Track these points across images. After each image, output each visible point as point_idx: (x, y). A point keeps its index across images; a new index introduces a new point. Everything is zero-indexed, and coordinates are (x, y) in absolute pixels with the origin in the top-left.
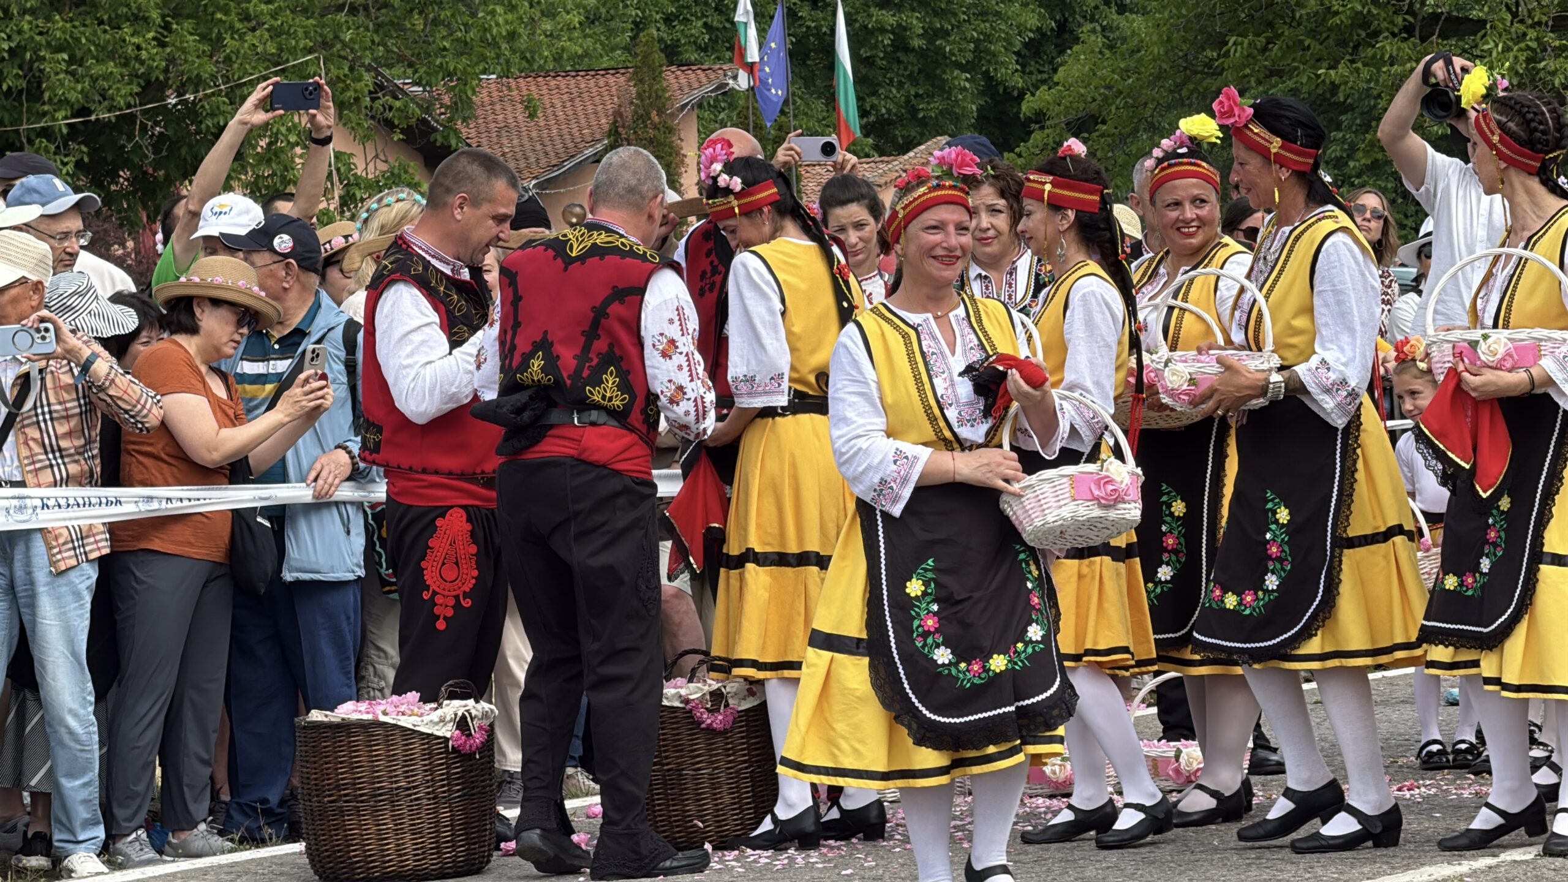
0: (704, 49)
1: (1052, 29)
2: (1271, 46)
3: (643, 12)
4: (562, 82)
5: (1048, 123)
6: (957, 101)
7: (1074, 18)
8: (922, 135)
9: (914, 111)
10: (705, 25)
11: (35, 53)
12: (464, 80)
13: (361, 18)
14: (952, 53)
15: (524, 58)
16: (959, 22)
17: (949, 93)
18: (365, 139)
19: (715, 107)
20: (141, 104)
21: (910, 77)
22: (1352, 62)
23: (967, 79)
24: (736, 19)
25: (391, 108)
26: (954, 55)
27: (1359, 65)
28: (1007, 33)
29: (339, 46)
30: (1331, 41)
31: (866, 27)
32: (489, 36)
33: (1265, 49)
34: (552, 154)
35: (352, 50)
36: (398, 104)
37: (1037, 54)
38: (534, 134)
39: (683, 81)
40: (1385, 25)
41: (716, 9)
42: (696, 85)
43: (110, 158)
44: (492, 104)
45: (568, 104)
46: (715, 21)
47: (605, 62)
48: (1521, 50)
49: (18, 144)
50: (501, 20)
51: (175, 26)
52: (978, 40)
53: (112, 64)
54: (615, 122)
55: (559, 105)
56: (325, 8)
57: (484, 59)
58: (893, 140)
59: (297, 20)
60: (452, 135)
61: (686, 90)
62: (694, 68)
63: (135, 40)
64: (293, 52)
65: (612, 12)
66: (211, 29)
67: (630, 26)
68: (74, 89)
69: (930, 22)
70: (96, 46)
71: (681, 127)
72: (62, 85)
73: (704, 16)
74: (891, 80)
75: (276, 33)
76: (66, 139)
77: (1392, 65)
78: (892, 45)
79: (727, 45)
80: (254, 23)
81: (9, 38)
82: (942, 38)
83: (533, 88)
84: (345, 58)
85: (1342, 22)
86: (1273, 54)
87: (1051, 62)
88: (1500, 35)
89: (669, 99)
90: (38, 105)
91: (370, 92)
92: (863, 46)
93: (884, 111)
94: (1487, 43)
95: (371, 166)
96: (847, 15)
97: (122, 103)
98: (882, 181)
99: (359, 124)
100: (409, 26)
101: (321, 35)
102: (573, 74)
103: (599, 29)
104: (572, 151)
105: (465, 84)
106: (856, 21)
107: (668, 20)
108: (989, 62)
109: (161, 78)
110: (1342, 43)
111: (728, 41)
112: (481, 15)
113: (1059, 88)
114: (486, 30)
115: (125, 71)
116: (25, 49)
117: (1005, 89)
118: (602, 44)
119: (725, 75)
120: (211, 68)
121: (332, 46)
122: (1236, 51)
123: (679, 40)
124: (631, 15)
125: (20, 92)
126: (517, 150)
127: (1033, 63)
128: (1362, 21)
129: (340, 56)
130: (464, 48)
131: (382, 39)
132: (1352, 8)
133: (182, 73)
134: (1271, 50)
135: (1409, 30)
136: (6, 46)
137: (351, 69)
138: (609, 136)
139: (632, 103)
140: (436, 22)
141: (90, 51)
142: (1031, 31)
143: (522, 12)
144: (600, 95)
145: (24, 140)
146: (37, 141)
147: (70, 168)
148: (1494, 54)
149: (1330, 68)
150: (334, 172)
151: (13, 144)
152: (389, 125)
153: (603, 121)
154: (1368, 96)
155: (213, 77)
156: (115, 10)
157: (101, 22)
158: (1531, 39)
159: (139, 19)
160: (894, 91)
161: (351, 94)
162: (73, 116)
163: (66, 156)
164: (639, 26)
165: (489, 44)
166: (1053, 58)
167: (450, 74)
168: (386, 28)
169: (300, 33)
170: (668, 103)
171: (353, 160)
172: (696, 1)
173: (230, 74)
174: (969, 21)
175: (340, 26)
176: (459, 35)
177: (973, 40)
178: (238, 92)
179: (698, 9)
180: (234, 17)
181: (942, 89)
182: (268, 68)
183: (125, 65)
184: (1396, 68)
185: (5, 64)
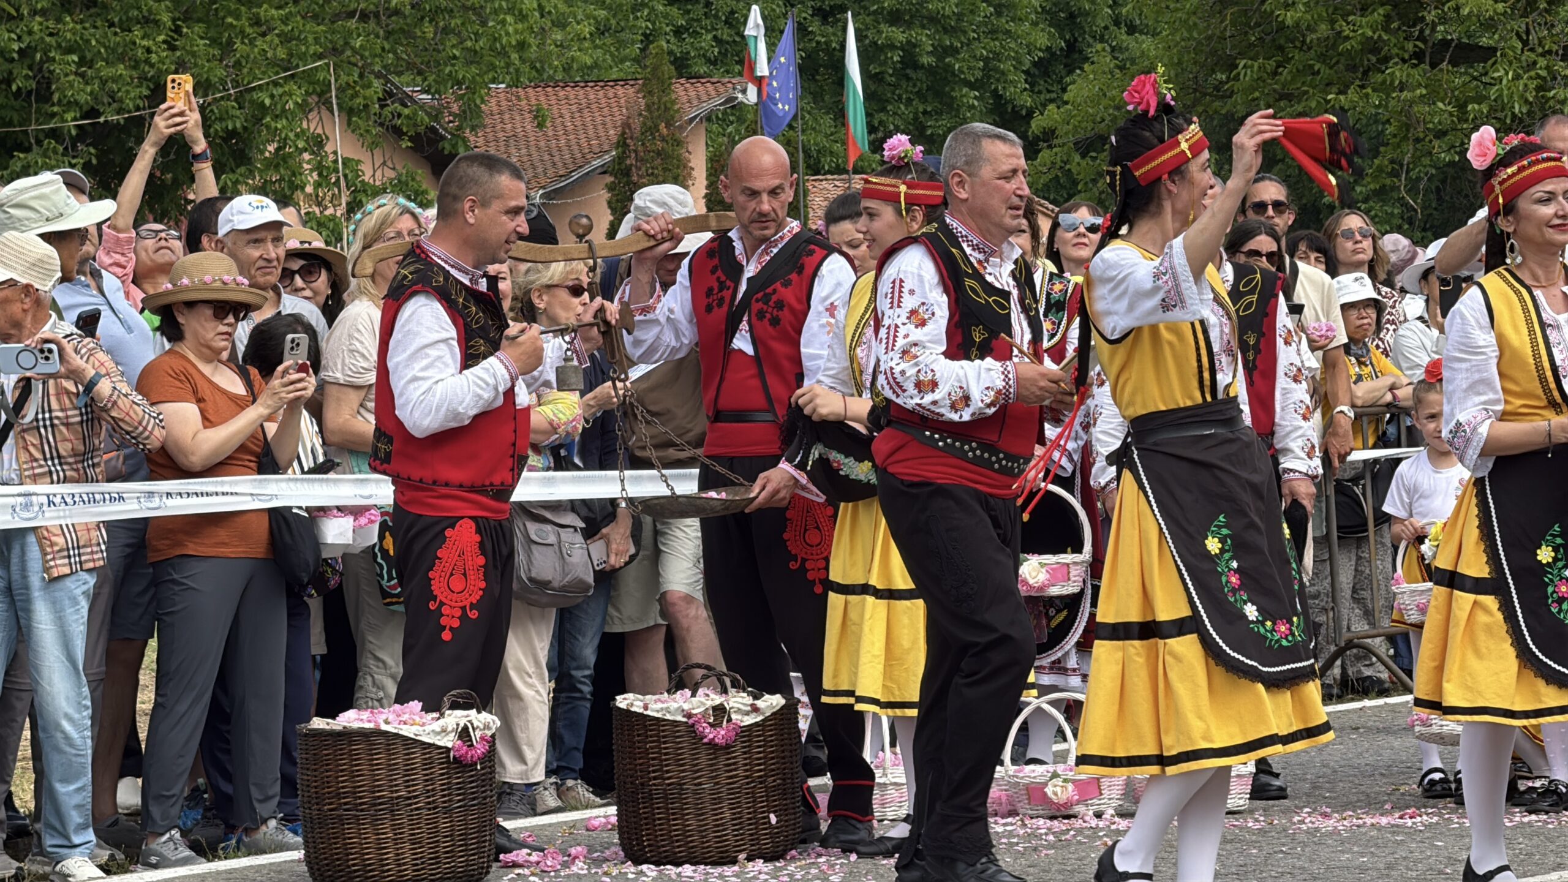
0: (713, 62)
1: (1062, 49)
2: (1281, 70)
3: (654, 24)
4: (571, 92)
5: (1056, 142)
7: (1084, 39)
9: (922, 128)
10: (715, 38)
11: (45, 54)
12: (473, 89)
13: (372, 24)
14: (961, 71)
15: (533, 67)
16: (969, 40)
17: (958, 110)
18: (372, 146)
19: (724, 120)
21: (919, 94)
22: (1362, 87)
23: (976, 98)
24: (746, 33)
25: (399, 115)
26: (963, 73)
27: (1369, 90)
28: (1017, 52)
29: (349, 53)
30: (1341, 66)
31: (875, 43)
32: (498, 45)
33: (1275, 73)
34: (560, 164)
35: (362, 57)
36: (406, 111)
37: (1046, 74)
38: (542, 144)
39: (692, 94)
40: (1395, 51)
41: (726, 22)
42: (704, 98)
43: (117, 161)
44: (501, 113)
45: (577, 115)
46: (725, 34)
47: (615, 74)
48: (1531, 78)
49: (27, 144)
50: (511, 29)
51: (185, 30)
52: (988, 58)
53: (122, 66)
54: (624, 133)
55: (567, 116)
56: (336, 15)
57: (493, 67)
59: (308, 27)
60: (460, 143)
61: (695, 102)
62: (703, 81)
63: (145, 43)
64: (303, 57)
65: (622, 24)
66: (221, 33)
67: (640, 38)
68: (83, 90)
69: (940, 40)
70: (106, 48)
71: (689, 139)
72: (72, 86)
73: (714, 29)
74: (900, 97)
75: (286, 38)
76: (74, 141)
77: (1401, 91)
78: (901, 62)
79: (737, 58)
80: (264, 28)
81: (19, 38)
82: (952, 56)
83: (542, 98)
84: (355, 65)
85: (1352, 47)
86: (1282, 78)
87: (1060, 82)
88: (1511, 63)
89: (678, 111)
90: (47, 106)
91: (379, 99)
92: (871, 62)
93: (892, 127)
94: (1498, 71)
95: (379, 173)
96: (857, 30)
97: (131, 106)
99: (367, 131)
100: (419, 34)
101: (331, 42)
102: (582, 84)
103: (609, 41)
104: (580, 162)
105: (474, 93)
106: (866, 37)
107: (678, 32)
108: (998, 80)
110: (1352, 68)
111: (737, 55)
112: (491, 24)
113: (1069, 107)
114: (495, 39)
115: (135, 74)
116: (35, 50)
117: (1014, 107)
118: (612, 55)
119: (734, 89)
120: (221, 72)
121: (343, 52)
122: (1246, 74)
123: (688, 53)
124: (641, 27)
125: (30, 93)
126: (525, 159)
127: (1042, 82)
128: (1372, 47)
129: (350, 63)
130: (473, 57)
131: (392, 47)
132: (1363, 34)
134: (1281, 74)
135: (1419, 56)
136: (16, 47)
137: (361, 76)
138: (617, 148)
139: (640, 115)
140: (446, 31)
141: (99, 52)
142: (1040, 50)
143: (532, 22)
144: (609, 106)
145: (33, 141)
146: (46, 142)
148: (1504, 82)
149: (1340, 92)
150: (342, 179)
151: (22, 143)
152: (398, 132)
153: (612, 132)
154: (1376, 122)
155: (223, 82)
156: (126, 13)
157: (112, 25)
158: (1541, 68)
159: (149, 22)
160: (902, 107)
162: (82, 118)
163: (74, 157)
164: (648, 38)
165: (499, 53)
166: (1062, 77)
167: (459, 83)
168: (396, 36)
169: (310, 39)
170: (677, 116)
171: (361, 167)
172: (705, 14)
173: (239, 78)
174: (978, 39)
175: (350, 33)
176: (469, 44)
177: (982, 58)
178: (247, 97)
179: (708, 22)
180: (244, 22)
181: (950, 106)
182: (277, 73)
183: (135, 68)
184: (1405, 95)
185: (14, 64)
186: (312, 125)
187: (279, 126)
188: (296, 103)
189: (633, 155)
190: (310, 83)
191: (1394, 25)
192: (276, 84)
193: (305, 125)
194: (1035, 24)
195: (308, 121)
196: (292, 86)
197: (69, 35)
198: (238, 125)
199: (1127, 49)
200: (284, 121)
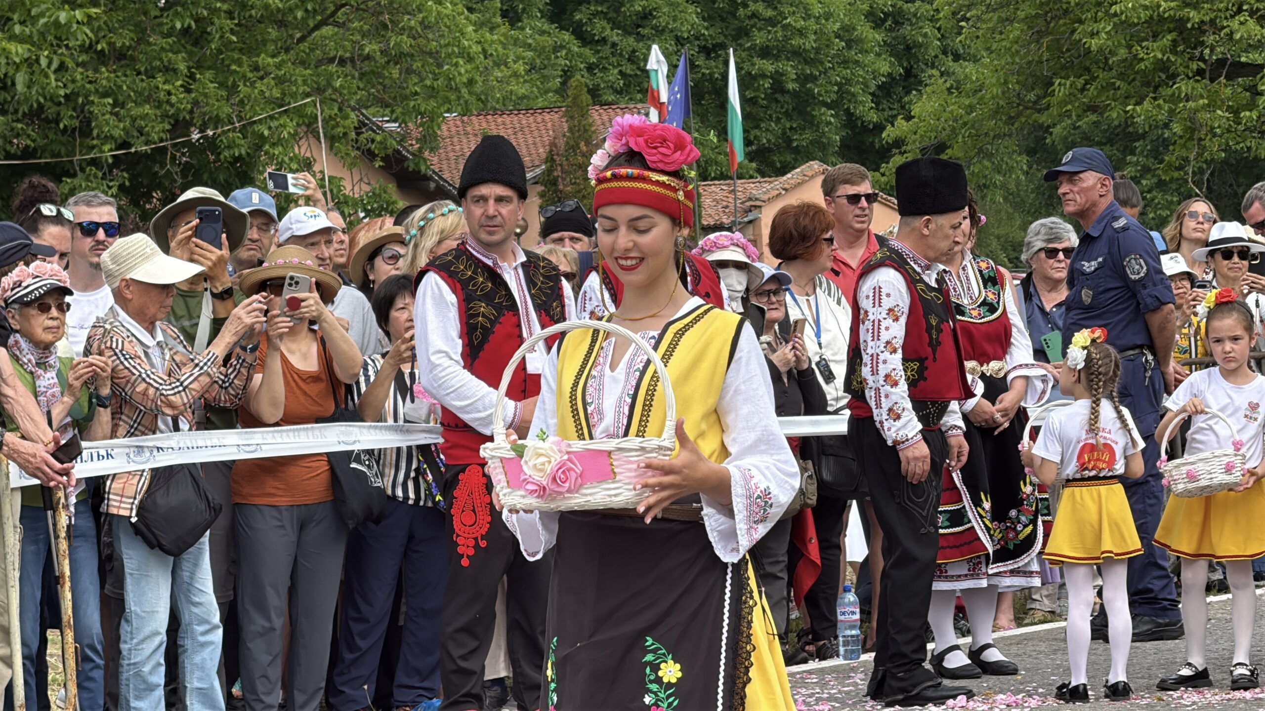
0: (619, 92)
1: (900, 75)
2: (1088, 86)
3: (571, 61)
4: (507, 119)
5: (909, 148)
6: (823, 133)
7: (918, 65)
8: (796, 160)
9: (789, 141)
10: (620, 72)
11: (86, 98)
12: (432, 119)
13: (349, 68)
14: (819, 94)
15: (479, 99)
16: (825, 69)
17: (818, 127)
18: (352, 166)
20: (172, 139)
21: (786, 113)
22: (1155, 99)
23: (832, 115)
24: (648, 67)
25: (373, 141)
26: (821, 95)
27: (1161, 102)
28: (864, 78)
29: (330, 91)
30: (1137, 83)
31: (750, 74)
32: (453, 83)
33: (1083, 90)
35: (341, 94)
36: (378, 138)
39: (605, 117)
40: (1181, 69)
41: (629, 60)
43: (145, 182)
44: (451, 137)
46: (629, 69)
47: (540, 103)
49: (72, 171)
50: (463, 71)
51: (198, 76)
52: (841, 83)
53: (148, 106)
54: (551, 151)
56: (320, 61)
57: (447, 100)
58: (772, 165)
59: (297, 71)
60: (422, 162)
62: (613, 107)
63: (166, 87)
64: (294, 96)
65: (546, 62)
66: (227, 78)
67: (560, 73)
68: (117, 127)
69: (802, 69)
70: (135, 92)
72: (108, 124)
73: (619, 65)
74: (771, 116)
75: (280, 81)
76: (111, 167)
77: (1187, 101)
78: (771, 88)
79: (638, 88)
80: (262, 73)
81: (65, 86)
82: (812, 82)
83: (484, 124)
84: (336, 101)
85: (1146, 67)
86: (1090, 93)
87: (899, 101)
89: (594, 132)
90: (88, 140)
91: (355, 128)
92: (748, 89)
93: (765, 141)
95: (356, 189)
96: (736, 63)
97: (156, 138)
98: (766, 197)
99: (347, 154)
100: (387, 75)
101: (316, 83)
102: (516, 112)
103: (535, 76)
105: (432, 121)
106: (742, 68)
107: (590, 68)
108: (850, 101)
109: (188, 117)
110: (1147, 84)
111: (639, 86)
112: (446, 66)
113: (916, 120)
114: (450, 79)
115: (158, 112)
116: (78, 95)
117: (863, 122)
118: (538, 88)
120: (227, 110)
121: (324, 91)
122: (1060, 91)
123: (599, 85)
124: (561, 65)
125: (74, 130)
127: (885, 102)
128: (1162, 66)
129: (332, 99)
130: (432, 93)
131: (365, 86)
132: (1155, 56)
133: (205, 114)
134: (1089, 89)
135: (1200, 72)
136: (62, 92)
137: (340, 109)
138: (546, 163)
139: (564, 136)
140: (409, 71)
141: (129, 96)
142: (883, 76)
143: (478, 62)
144: (538, 129)
145: (77, 169)
146: (88, 169)
147: (114, 190)
149: (1137, 104)
151: (68, 171)
152: (370, 155)
153: (541, 150)
154: (1157, 127)
155: (229, 116)
156: (150, 63)
157: (139, 73)
159: (169, 70)
160: (773, 125)
161: (340, 130)
162: (117, 149)
163: (111, 181)
164: (567, 74)
165: (452, 89)
166: (901, 97)
167: (422, 114)
168: (368, 77)
169: (300, 81)
170: (594, 137)
171: (343, 183)
172: (612, 53)
173: (243, 114)
174: (833, 68)
175: (332, 75)
176: (428, 82)
177: (836, 84)
178: (250, 129)
179: (614, 59)
180: (246, 68)
181: (812, 123)
182: (273, 109)
183: (158, 107)
184: (1191, 104)
185: (62, 107)
186: (303, 150)
187: (277, 152)
188: (289, 133)
189: (559, 168)
190: (301, 116)
191: (1180, 48)
192: (272, 117)
193: (296, 149)
194: (878, 55)
195: (299, 147)
196: (284, 120)
197: (104, 82)
198: (243, 152)
199: (954, 73)
200: (280, 148)
